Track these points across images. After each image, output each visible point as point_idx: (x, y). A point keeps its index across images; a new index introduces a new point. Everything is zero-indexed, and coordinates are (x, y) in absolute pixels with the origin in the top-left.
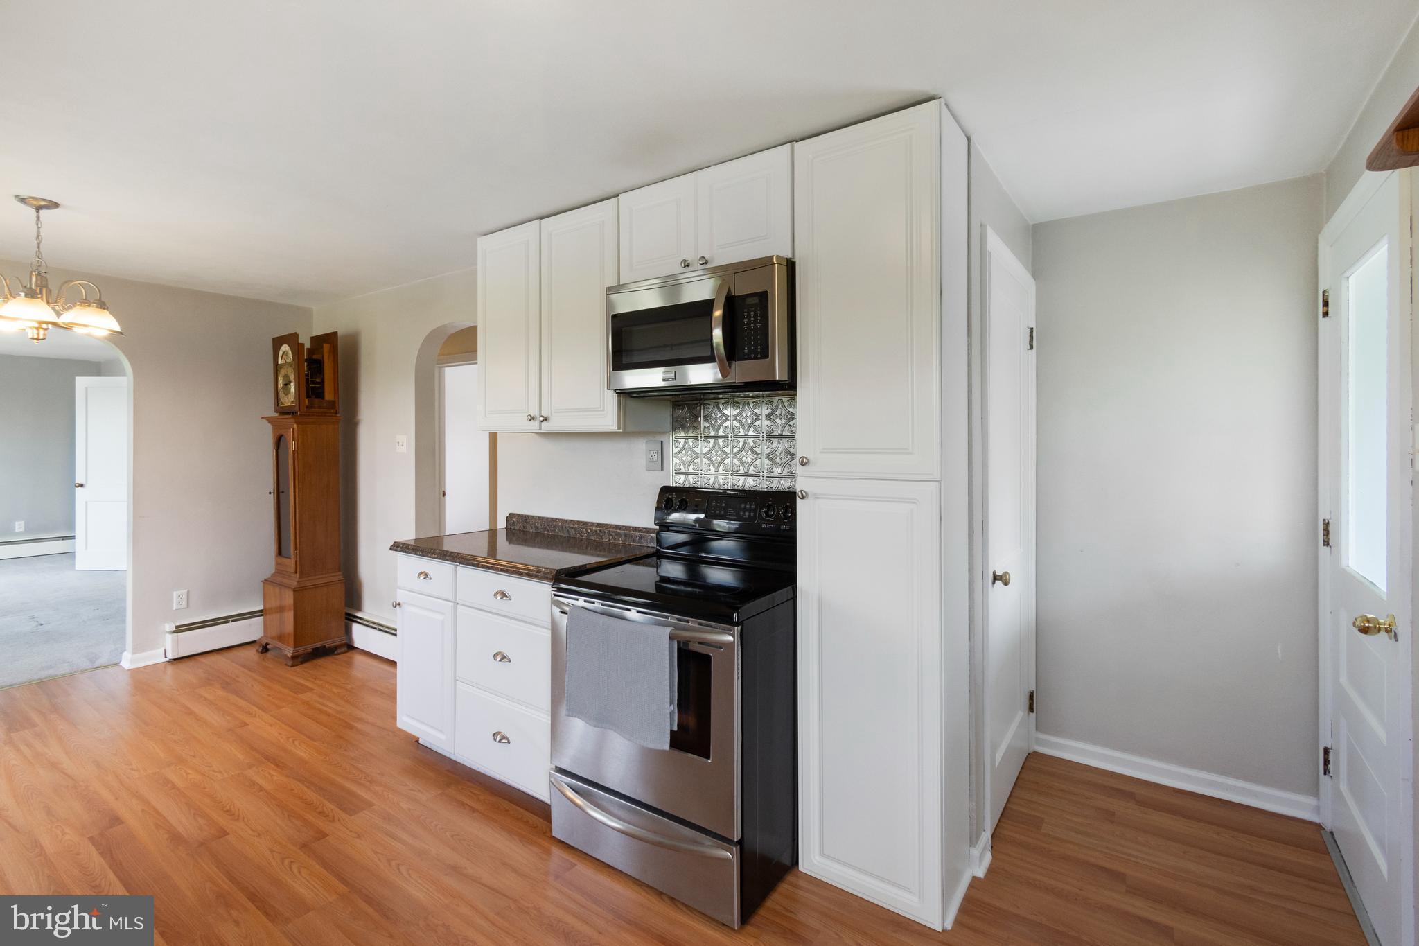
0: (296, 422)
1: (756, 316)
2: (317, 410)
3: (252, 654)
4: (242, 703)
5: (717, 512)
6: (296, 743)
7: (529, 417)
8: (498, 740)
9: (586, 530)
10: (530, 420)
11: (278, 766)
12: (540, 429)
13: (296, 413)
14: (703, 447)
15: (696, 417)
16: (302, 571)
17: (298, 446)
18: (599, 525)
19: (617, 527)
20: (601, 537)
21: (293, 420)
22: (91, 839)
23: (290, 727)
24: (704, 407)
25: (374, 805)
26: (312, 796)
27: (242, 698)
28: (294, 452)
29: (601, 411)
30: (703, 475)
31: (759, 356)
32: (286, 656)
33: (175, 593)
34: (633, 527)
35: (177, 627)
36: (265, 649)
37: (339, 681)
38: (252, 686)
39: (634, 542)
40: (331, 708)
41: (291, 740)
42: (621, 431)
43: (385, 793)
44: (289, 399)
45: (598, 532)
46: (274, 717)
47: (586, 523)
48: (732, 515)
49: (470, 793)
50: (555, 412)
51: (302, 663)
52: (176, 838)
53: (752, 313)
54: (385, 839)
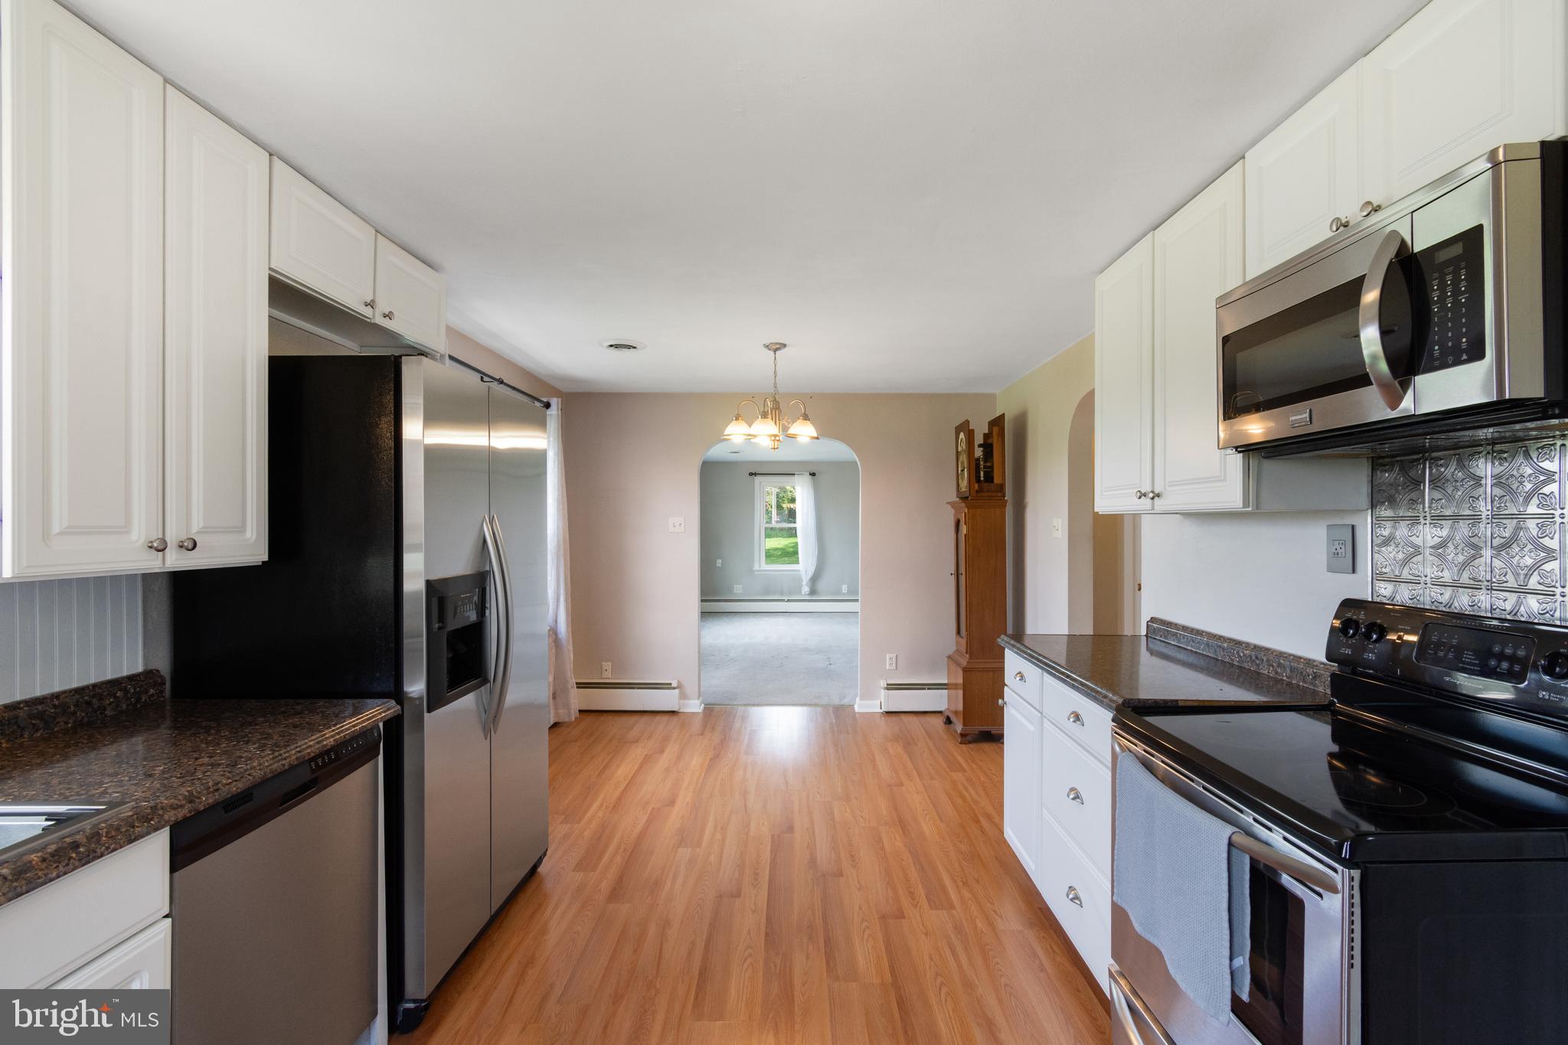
0: (967, 507)
1: (1456, 282)
2: (987, 494)
3: (938, 722)
4: (909, 765)
5: (1441, 654)
6: (928, 817)
7: (1139, 494)
8: (1071, 896)
9: (1238, 653)
10: (1140, 498)
11: (904, 833)
12: (1153, 509)
13: (967, 498)
14: (1428, 535)
15: (1418, 483)
16: (970, 650)
17: (968, 531)
18: (1256, 647)
19: (1281, 654)
20: (1258, 665)
21: (963, 505)
22: (773, 836)
23: (930, 799)
24: (1430, 463)
25: (955, 909)
26: (914, 874)
27: (911, 760)
28: (965, 535)
29: (1221, 480)
30: (1429, 585)
31: (1465, 357)
32: (956, 732)
33: (888, 655)
34: (1305, 659)
35: (888, 685)
36: (948, 721)
37: (990, 770)
38: (924, 752)
39: (1304, 681)
40: (970, 795)
41: (925, 812)
42: (1250, 509)
43: (970, 901)
44: (964, 484)
45: (1254, 658)
46: (925, 786)
47: (1238, 643)
48: (1468, 663)
49: (1048, 947)
50: (1169, 486)
51: (970, 742)
52: (813, 862)
53: (1449, 277)
54: (945, 949)
